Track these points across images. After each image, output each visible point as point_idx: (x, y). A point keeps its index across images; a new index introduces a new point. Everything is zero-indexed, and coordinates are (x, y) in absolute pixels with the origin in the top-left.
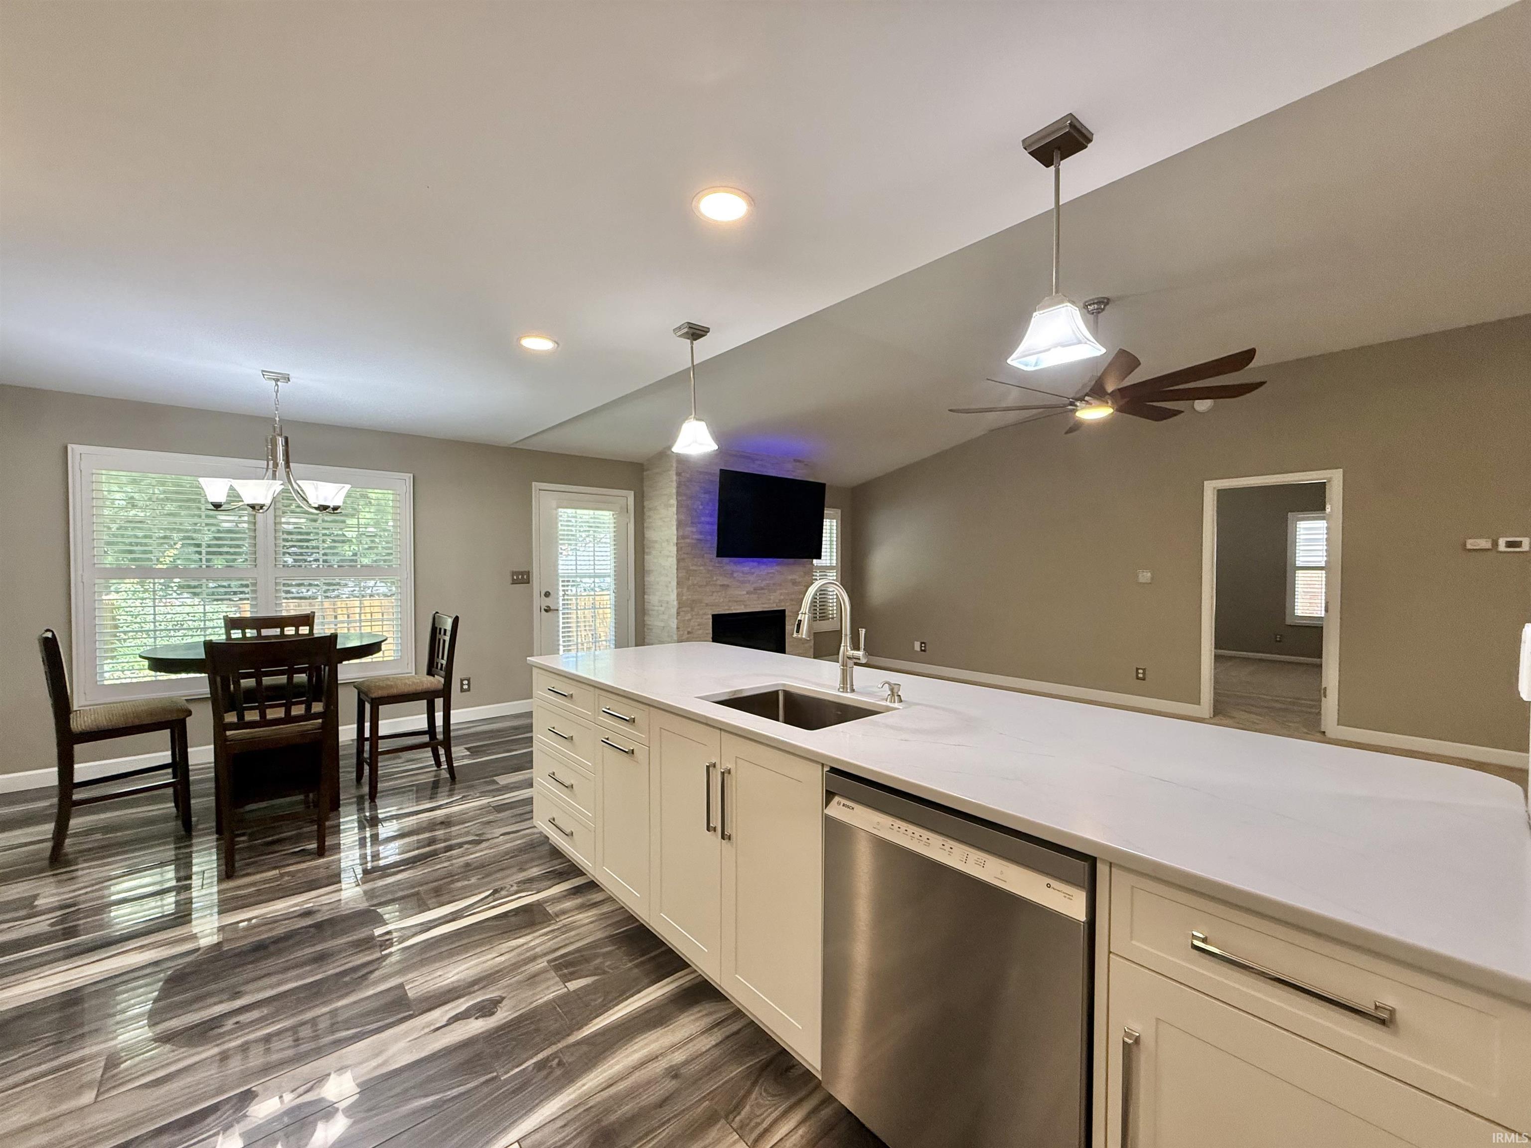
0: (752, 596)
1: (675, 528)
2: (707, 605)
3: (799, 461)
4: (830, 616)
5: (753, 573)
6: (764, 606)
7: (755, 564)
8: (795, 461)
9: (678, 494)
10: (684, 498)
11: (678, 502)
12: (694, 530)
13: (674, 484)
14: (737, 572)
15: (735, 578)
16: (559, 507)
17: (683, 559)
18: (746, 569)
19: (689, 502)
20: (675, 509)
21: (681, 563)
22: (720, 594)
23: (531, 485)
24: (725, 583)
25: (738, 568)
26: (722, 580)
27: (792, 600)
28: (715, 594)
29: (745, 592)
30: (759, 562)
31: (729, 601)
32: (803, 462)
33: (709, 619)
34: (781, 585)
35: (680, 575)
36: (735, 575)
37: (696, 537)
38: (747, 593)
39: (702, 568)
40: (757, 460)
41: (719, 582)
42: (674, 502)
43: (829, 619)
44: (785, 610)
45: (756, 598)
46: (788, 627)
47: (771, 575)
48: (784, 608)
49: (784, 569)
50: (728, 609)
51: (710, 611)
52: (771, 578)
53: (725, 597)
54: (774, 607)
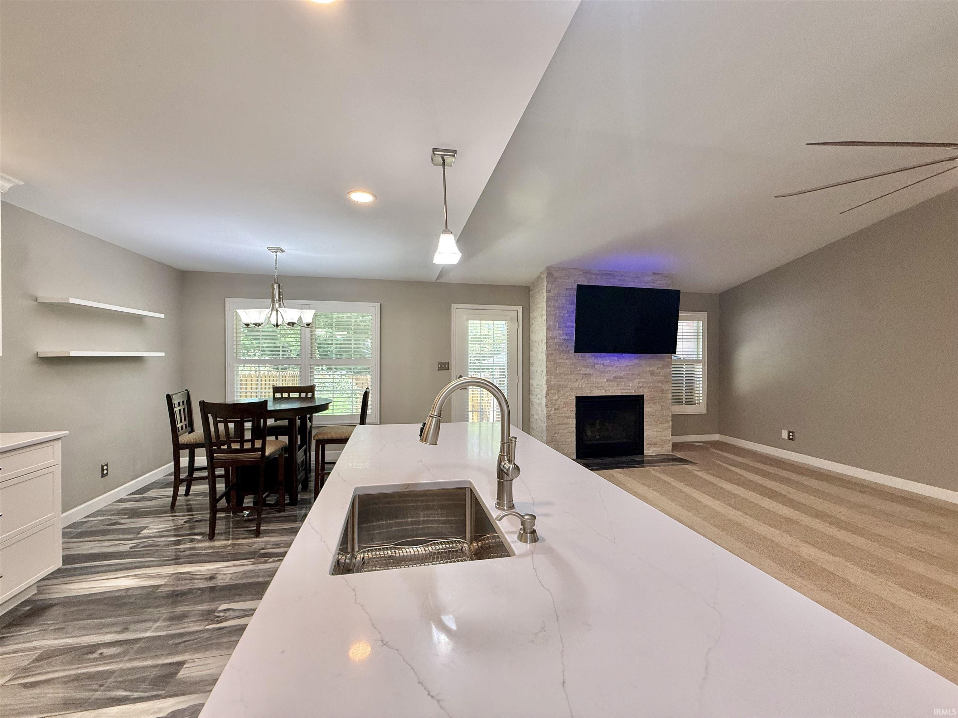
0: (613, 383)
1: (545, 331)
2: (571, 389)
3: (659, 274)
4: (697, 402)
5: (614, 365)
6: (622, 391)
7: (615, 358)
8: (654, 274)
9: (547, 306)
10: (553, 309)
11: (547, 311)
12: (561, 332)
13: (545, 299)
14: (598, 364)
15: (596, 368)
16: (467, 320)
17: (552, 354)
18: (607, 362)
19: (557, 312)
20: (545, 317)
21: (550, 358)
22: (583, 381)
23: (451, 305)
24: (588, 372)
25: (600, 361)
26: (584, 371)
27: (650, 387)
28: (579, 381)
29: (605, 380)
30: (618, 357)
31: (591, 386)
32: (662, 274)
33: (574, 399)
34: (639, 375)
35: (549, 366)
36: (597, 366)
37: (563, 337)
38: (607, 381)
39: (567, 361)
40: (618, 276)
41: (582, 372)
42: (545, 312)
43: (695, 404)
44: (643, 395)
45: (616, 385)
46: (647, 409)
47: (630, 367)
48: (642, 394)
49: (643, 362)
50: (590, 393)
51: (574, 394)
52: (630, 369)
53: (588, 383)
54: (633, 393)
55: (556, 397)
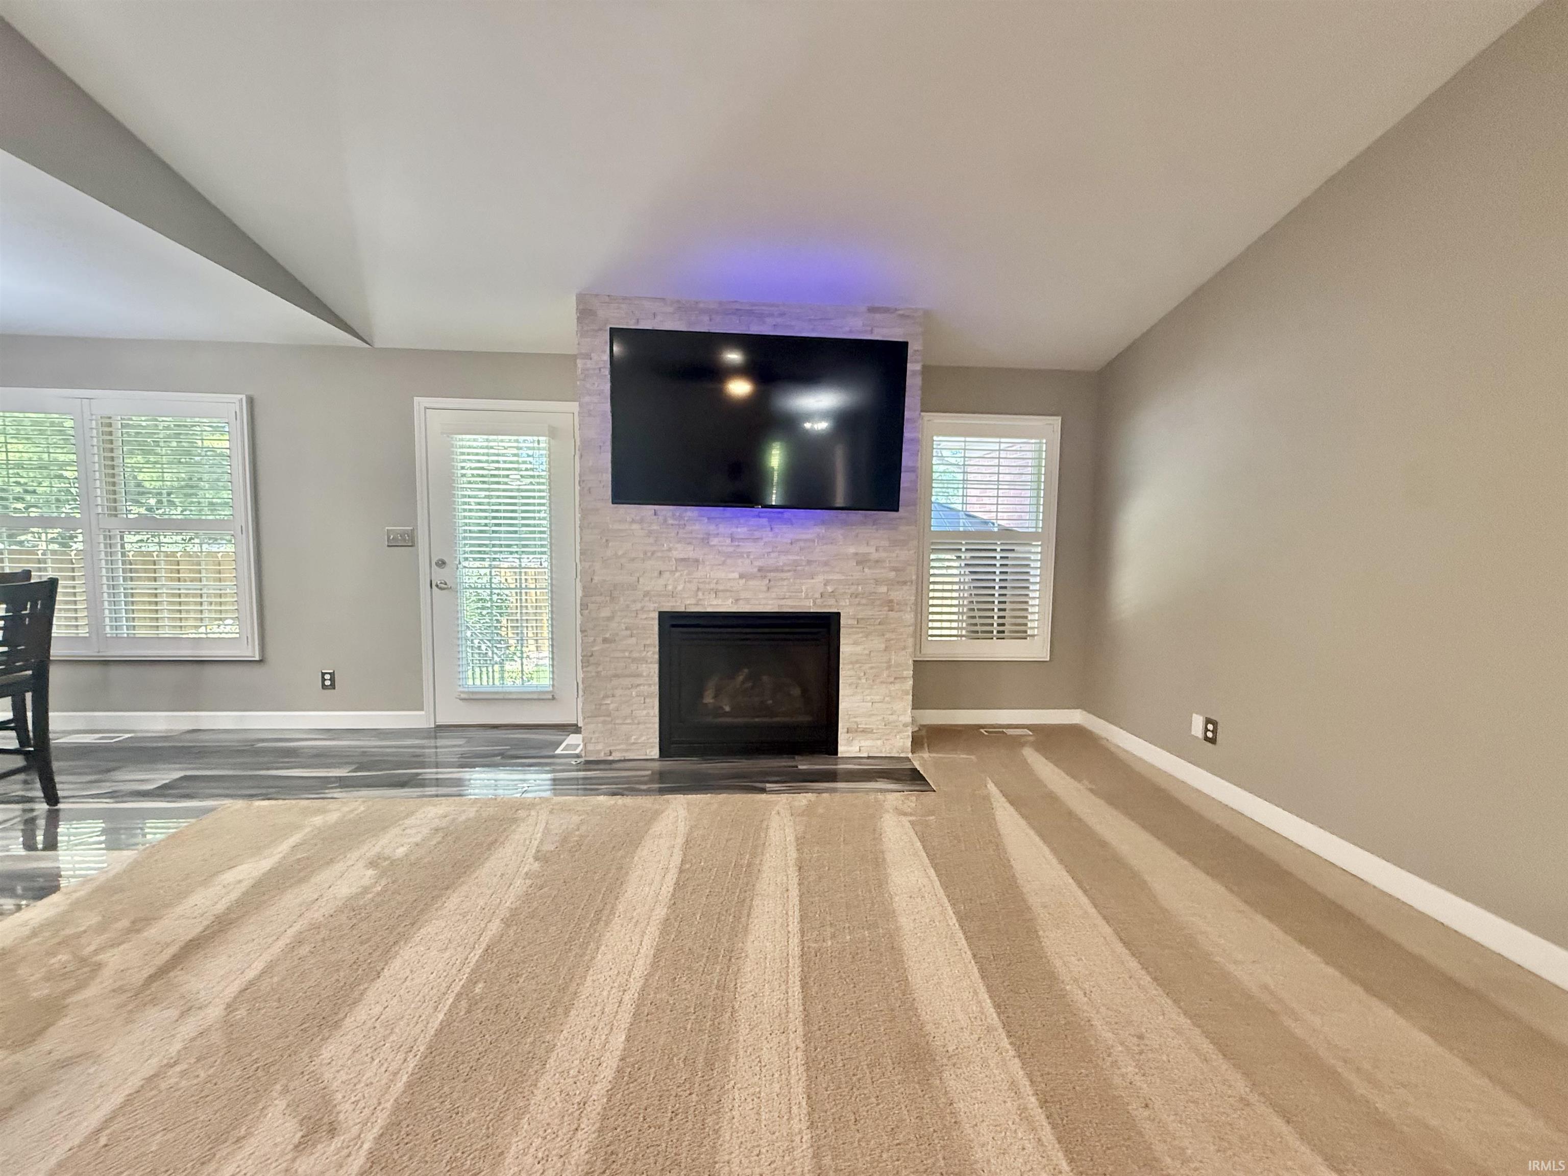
0: (757, 582)
2: (646, 594)
4: (1030, 632)
5: (759, 539)
6: (782, 602)
9: (582, 392)
14: (718, 533)
15: (711, 546)
16: (458, 433)
18: (742, 531)
21: (590, 517)
22: (677, 575)
23: (412, 402)
24: (690, 555)
25: (722, 529)
26: (681, 551)
27: (855, 595)
28: (667, 575)
29: (736, 575)
30: (771, 519)
31: (702, 589)
32: (895, 310)
33: (653, 619)
34: (826, 564)
35: (589, 538)
43: (1026, 637)
44: (839, 614)
45: (765, 589)
46: (847, 648)
47: (802, 544)
48: (836, 611)
49: (838, 533)
50: (697, 605)
51: (652, 606)
52: (801, 549)
53: (690, 582)
54: (810, 607)
55: (605, 613)
